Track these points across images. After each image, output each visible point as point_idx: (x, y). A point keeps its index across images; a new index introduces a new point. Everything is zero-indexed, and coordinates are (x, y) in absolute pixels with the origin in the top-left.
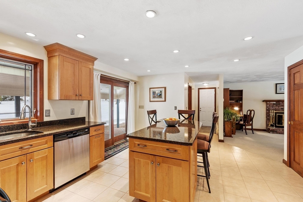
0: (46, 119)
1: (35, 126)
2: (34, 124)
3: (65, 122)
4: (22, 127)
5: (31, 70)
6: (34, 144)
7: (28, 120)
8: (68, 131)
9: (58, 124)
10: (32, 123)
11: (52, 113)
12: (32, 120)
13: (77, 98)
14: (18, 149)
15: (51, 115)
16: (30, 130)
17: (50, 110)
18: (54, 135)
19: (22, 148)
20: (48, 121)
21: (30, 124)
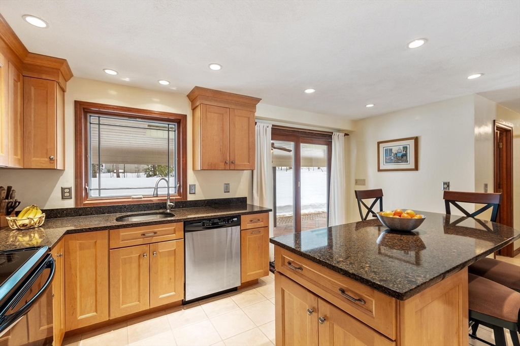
0: (190, 198)
1: (173, 206)
2: (172, 204)
3: (215, 203)
4: (162, 206)
5: (175, 131)
6: (159, 231)
7: (166, 198)
8: (205, 218)
9: (206, 206)
10: (171, 202)
11: (198, 189)
12: (171, 198)
13: (228, 167)
14: (140, 235)
15: (196, 193)
16: (168, 211)
17: (195, 185)
18: (184, 222)
19: (144, 235)
20: (192, 201)
21: (169, 203)
